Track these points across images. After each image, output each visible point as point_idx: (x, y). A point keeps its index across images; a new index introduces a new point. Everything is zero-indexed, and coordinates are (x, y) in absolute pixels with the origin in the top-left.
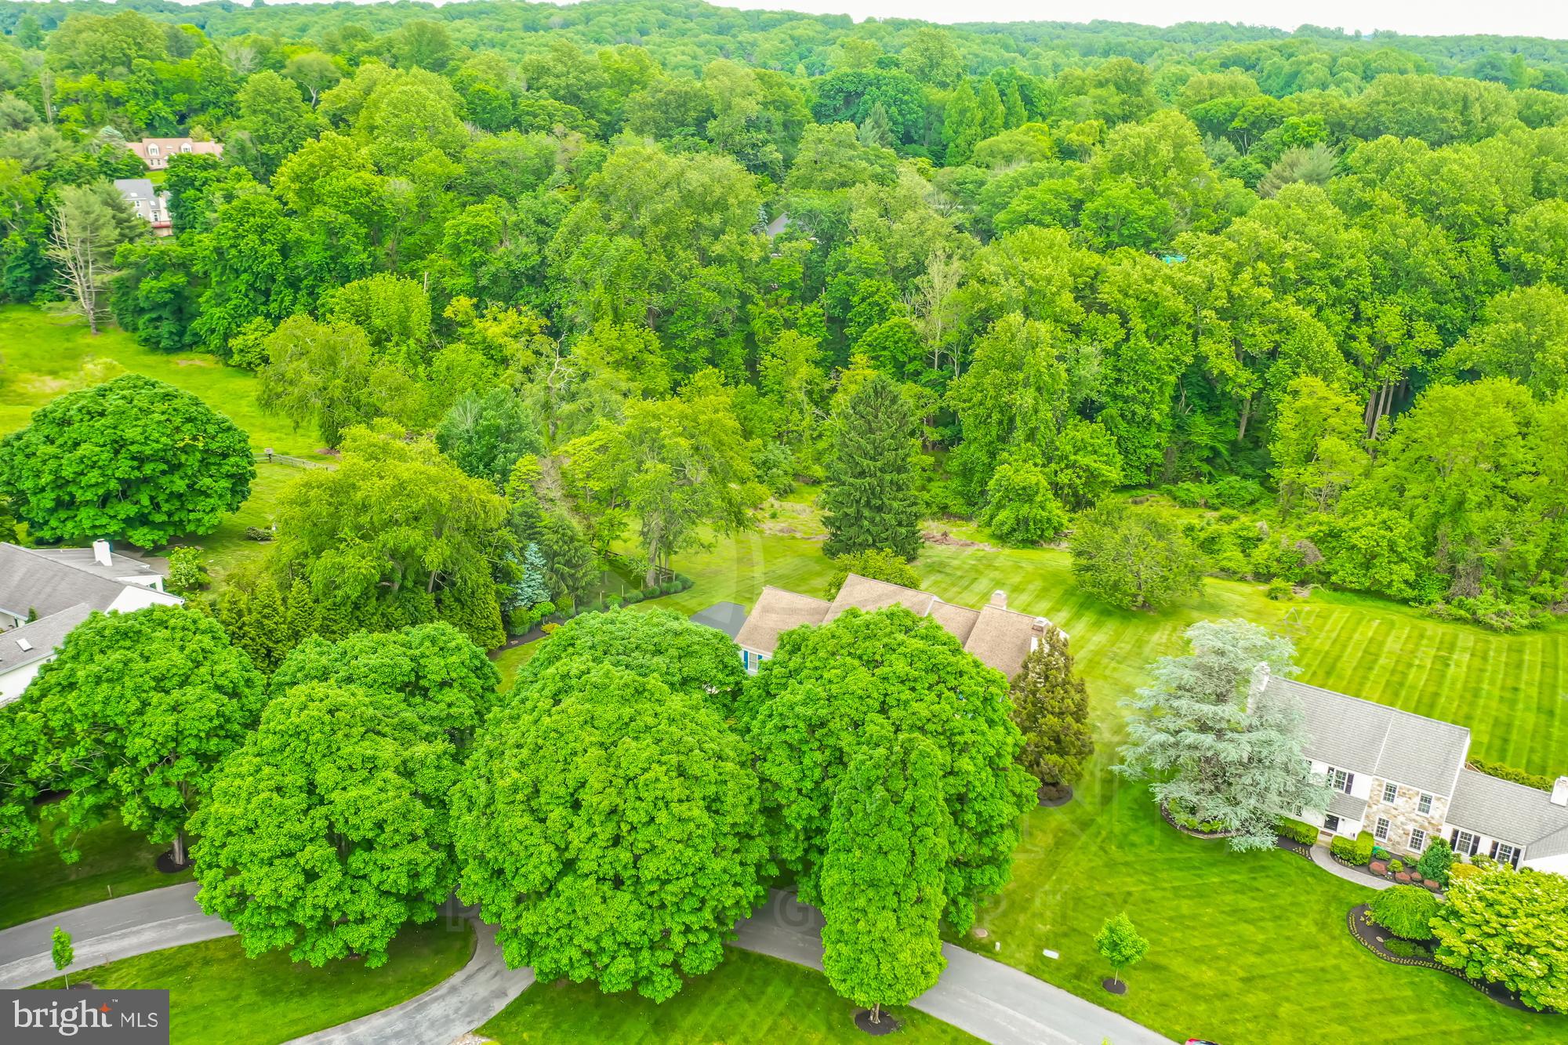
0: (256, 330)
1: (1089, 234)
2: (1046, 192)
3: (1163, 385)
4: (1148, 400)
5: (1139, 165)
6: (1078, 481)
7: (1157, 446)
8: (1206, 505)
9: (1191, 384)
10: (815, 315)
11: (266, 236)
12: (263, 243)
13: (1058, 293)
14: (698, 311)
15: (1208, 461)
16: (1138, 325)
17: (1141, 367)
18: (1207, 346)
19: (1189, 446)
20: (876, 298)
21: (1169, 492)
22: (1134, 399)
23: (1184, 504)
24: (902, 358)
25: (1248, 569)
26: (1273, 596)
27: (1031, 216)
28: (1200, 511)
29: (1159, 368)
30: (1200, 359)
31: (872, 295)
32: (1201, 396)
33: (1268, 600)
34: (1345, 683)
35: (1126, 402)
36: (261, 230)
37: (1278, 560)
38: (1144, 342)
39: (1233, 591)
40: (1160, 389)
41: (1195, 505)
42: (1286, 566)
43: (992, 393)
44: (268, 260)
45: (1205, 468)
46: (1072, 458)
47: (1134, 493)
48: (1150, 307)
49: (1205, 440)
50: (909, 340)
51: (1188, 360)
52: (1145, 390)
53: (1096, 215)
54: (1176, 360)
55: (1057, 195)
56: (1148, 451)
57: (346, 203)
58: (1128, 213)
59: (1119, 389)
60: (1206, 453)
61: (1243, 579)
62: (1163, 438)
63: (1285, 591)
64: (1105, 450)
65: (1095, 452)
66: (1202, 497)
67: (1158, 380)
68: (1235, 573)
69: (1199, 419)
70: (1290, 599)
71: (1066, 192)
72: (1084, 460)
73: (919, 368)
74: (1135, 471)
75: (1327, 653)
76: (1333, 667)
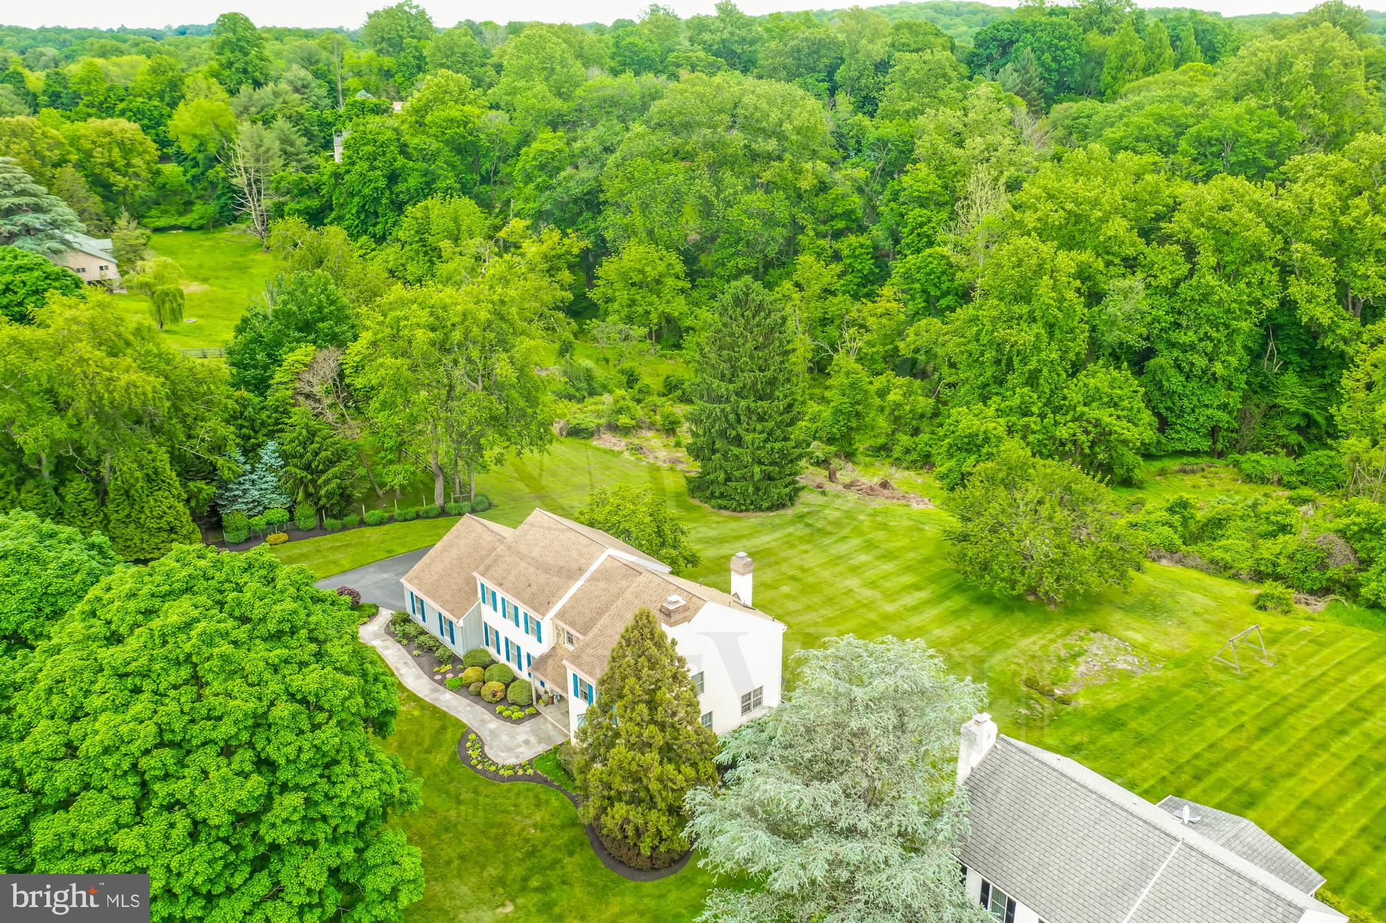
0: (361, 248)
1: (1185, 161)
2: (1146, 116)
3: (1231, 334)
4: (1209, 349)
5: (1268, 85)
6: (1083, 438)
7: (1223, 407)
8: (1280, 482)
9: (1288, 336)
10: (862, 246)
11: (377, 163)
12: (373, 168)
13: (1105, 220)
14: (741, 239)
15: (1299, 429)
16: (1207, 258)
17: (1204, 309)
18: (1298, 289)
19: (1273, 411)
20: (925, 228)
21: (1236, 464)
22: (1192, 347)
23: (1249, 479)
24: (934, 292)
25: (1245, 565)
26: (1260, 604)
27: (1124, 143)
28: (1268, 489)
29: (1228, 311)
30: (1288, 305)
31: (921, 225)
32: (1302, 353)
33: (1252, 609)
34: (1283, 749)
35: (1185, 351)
36: (373, 158)
37: (1291, 557)
38: (1211, 280)
39: (1204, 591)
40: (1229, 336)
41: (1263, 480)
42: (1301, 566)
43: (989, 327)
44: (373, 185)
45: (1294, 438)
46: (1080, 408)
47: (1185, 460)
48: (1224, 237)
49: (1295, 404)
50: (944, 273)
51: (1271, 303)
52: (1207, 337)
53: (1199, 142)
54: (1256, 303)
55: (1160, 119)
56: (1209, 412)
57: (443, 133)
58: (1237, 135)
59: (1175, 336)
60: (1296, 420)
61: (1235, 577)
62: (1234, 399)
63: (1280, 600)
64: (1126, 403)
65: (1116, 405)
66: (1275, 472)
67: (1227, 326)
68: (1227, 567)
69: (1290, 378)
70: (1287, 613)
71: (1172, 117)
72: (1094, 413)
73: (952, 304)
74: (1192, 434)
75: (1285, 698)
76: (1277, 723)
